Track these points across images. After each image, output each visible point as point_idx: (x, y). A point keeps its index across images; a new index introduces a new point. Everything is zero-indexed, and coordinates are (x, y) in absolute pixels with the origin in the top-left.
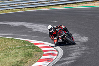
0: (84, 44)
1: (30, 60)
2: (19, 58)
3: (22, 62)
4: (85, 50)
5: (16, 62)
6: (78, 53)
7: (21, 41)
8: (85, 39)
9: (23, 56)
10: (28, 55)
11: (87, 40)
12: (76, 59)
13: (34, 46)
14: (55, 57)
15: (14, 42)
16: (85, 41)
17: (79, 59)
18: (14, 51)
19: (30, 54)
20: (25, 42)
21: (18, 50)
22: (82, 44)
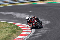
0: (48, 25)
1: (15, 35)
2: (8, 34)
3: (9, 36)
4: (48, 29)
5: (6, 36)
6: (43, 31)
7: (9, 23)
8: (48, 22)
9: (10, 33)
10: (13, 32)
11: (49, 23)
12: (42, 34)
13: (17, 27)
14: (30, 33)
15: (5, 24)
16: (48, 23)
17: (44, 34)
18: (5, 30)
19: (14, 32)
20: (11, 24)
21: (7, 29)
22: (46, 25)
